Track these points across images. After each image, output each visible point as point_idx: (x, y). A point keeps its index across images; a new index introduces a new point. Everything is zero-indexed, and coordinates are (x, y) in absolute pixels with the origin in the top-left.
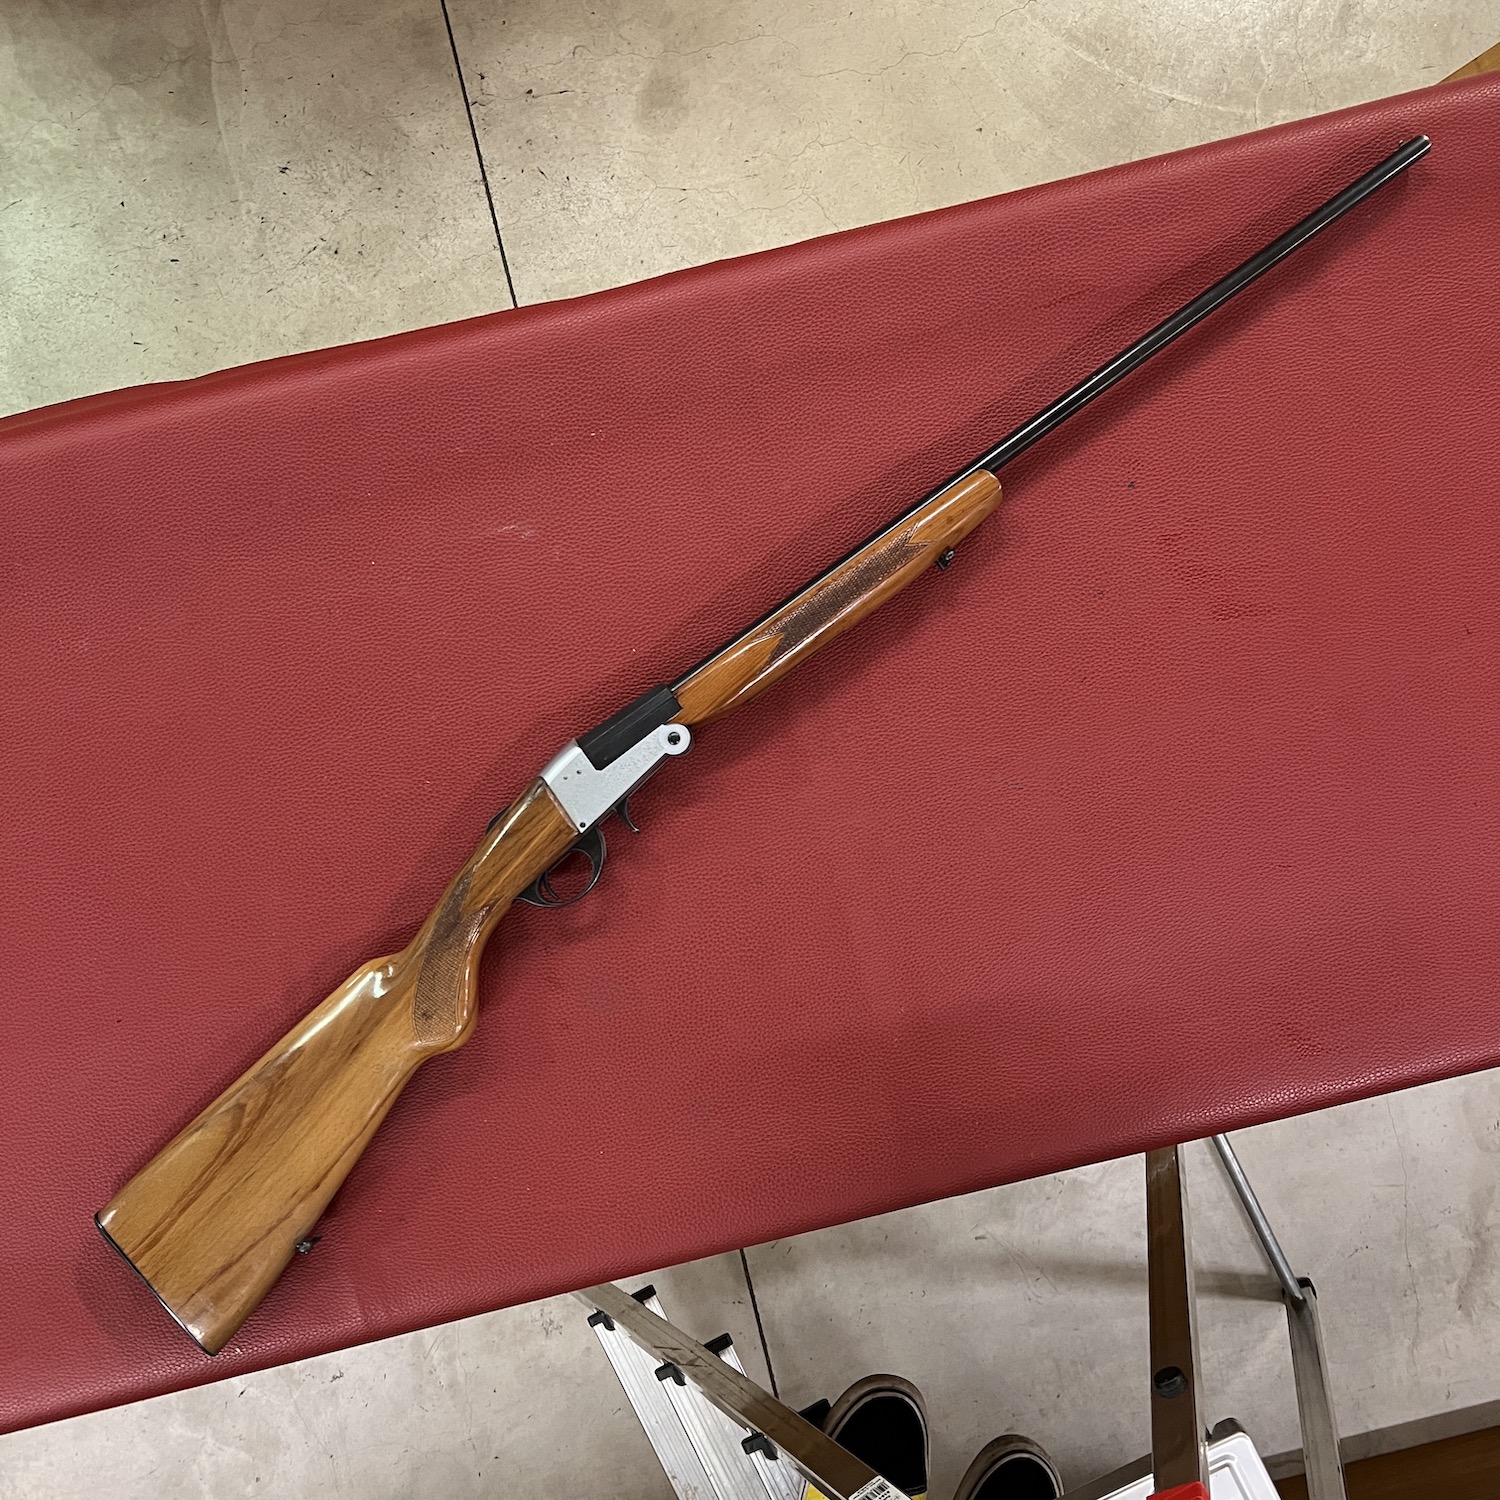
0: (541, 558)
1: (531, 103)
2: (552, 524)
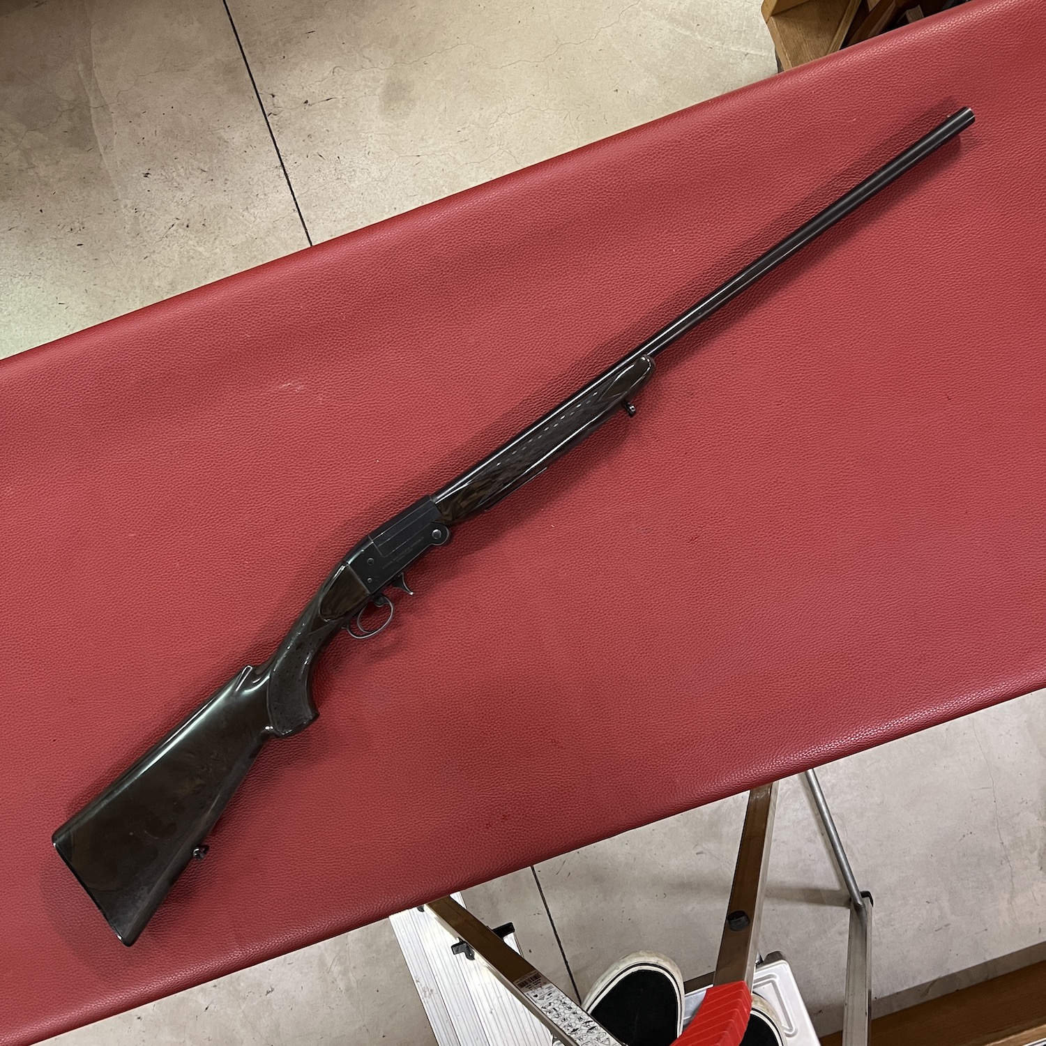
0: (310, 404)
1: (308, 110)
2: (316, 380)
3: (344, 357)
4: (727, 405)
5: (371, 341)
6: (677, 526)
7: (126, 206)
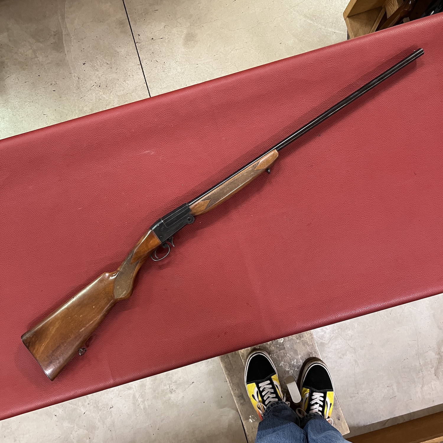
0: (156, 160)
1: (153, 42)
2: (159, 150)
3: (171, 142)
4: (326, 171)
5: (183, 136)
6: (303, 219)
7: (74, 76)
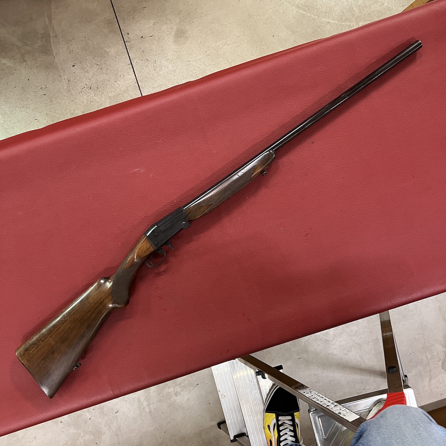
0: (147, 177)
1: (143, 40)
2: (149, 167)
3: (161, 158)
4: (321, 179)
5: (172, 152)
6: (300, 229)
7: (64, 79)
